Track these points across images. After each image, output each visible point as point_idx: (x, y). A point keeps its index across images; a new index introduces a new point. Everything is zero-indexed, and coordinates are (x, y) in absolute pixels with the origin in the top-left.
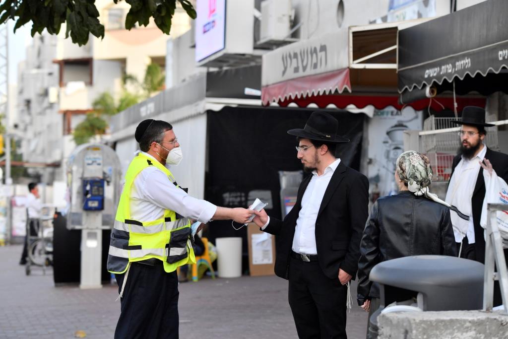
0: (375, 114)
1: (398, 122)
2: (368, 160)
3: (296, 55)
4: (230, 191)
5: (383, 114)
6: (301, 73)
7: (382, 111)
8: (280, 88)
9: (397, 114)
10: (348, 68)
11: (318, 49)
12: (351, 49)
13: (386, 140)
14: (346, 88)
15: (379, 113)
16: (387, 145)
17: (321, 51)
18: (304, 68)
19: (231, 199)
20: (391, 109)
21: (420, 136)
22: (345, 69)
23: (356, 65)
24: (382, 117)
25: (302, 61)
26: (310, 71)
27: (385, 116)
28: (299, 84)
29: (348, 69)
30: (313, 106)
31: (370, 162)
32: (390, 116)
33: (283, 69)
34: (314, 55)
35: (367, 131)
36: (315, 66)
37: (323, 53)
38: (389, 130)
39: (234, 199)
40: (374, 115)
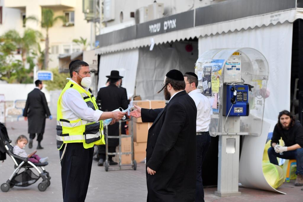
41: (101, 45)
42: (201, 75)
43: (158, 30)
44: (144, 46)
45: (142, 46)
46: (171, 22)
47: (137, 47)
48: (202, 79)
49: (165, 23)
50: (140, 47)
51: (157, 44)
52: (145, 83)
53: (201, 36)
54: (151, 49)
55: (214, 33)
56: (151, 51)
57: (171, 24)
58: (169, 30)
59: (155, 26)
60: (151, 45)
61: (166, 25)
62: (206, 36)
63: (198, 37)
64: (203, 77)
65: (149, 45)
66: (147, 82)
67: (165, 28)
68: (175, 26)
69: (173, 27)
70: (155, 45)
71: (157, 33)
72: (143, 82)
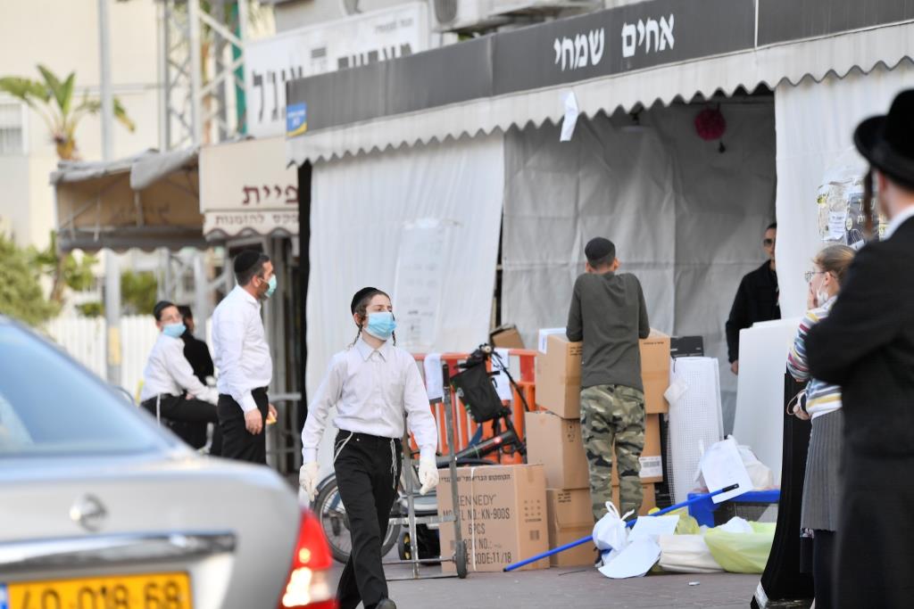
41: (316, 124)
42: (840, 223)
43: (596, 59)
44: (530, 124)
45: (522, 125)
46: (652, 25)
47: (497, 129)
48: (845, 234)
49: (628, 30)
50: (514, 127)
51: (591, 113)
52: (537, 276)
53: (785, 82)
54: (566, 134)
55: (842, 70)
56: (565, 142)
57: (652, 33)
58: (647, 58)
59: (581, 41)
60: (563, 119)
61: (629, 38)
62: (808, 79)
63: (772, 84)
64: (849, 228)
65: (555, 120)
66: (545, 271)
67: (628, 51)
68: (671, 41)
69: (661, 45)
70: (582, 118)
71: (589, 72)
72: (530, 272)
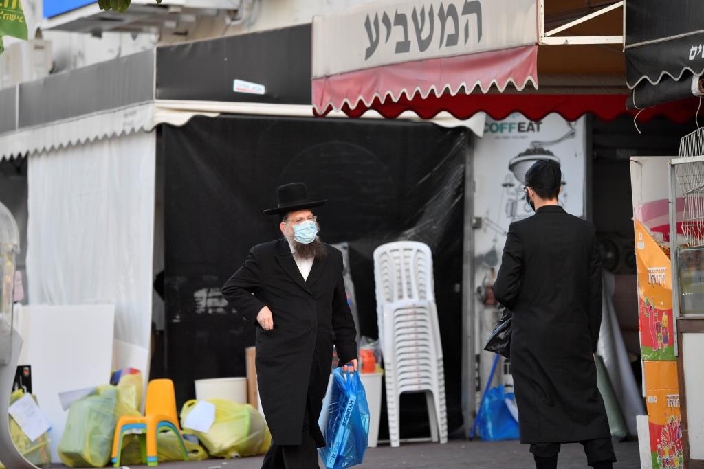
0: (488, 128)
1: (533, 143)
2: (474, 221)
3: (401, 19)
4: (209, 286)
5: (501, 128)
6: (414, 53)
7: (499, 122)
8: (361, 81)
9: (530, 129)
10: (537, 44)
11: (459, 9)
12: (542, 10)
13: (508, 181)
14: (530, 81)
15: (494, 128)
16: (512, 189)
17: (465, 12)
18: (424, 45)
19: (210, 302)
20: (518, 118)
21: (673, 166)
22: (528, 47)
23: (551, 40)
24: (499, 134)
25: (419, 31)
26: (436, 50)
27: (506, 132)
28: (410, 74)
29: (537, 47)
30: (409, 114)
31: (478, 224)
32: (515, 132)
33: (368, 45)
34: (450, 20)
35: (471, 163)
36: (452, 40)
37: (473, 17)
38: (513, 162)
39: (216, 302)
40: (485, 131)
